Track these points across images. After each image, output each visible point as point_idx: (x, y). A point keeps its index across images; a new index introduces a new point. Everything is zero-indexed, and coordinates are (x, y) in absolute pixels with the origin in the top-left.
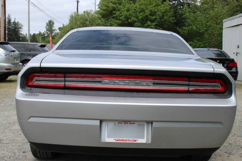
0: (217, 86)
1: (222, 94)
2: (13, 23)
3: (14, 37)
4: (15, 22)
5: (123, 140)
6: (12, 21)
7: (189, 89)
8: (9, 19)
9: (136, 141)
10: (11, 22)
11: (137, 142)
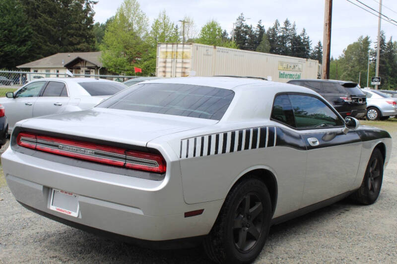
0: (155, 164)
1: (160, 175)
2: (388, 44)
3: (388, 65)
4: (391, 43)
5: (61, 210)
6: (387, 41)
7: (125, 163)
8: (382, 38)
9: (70, 213)
10: (385, 42)
11: (71, 215)
